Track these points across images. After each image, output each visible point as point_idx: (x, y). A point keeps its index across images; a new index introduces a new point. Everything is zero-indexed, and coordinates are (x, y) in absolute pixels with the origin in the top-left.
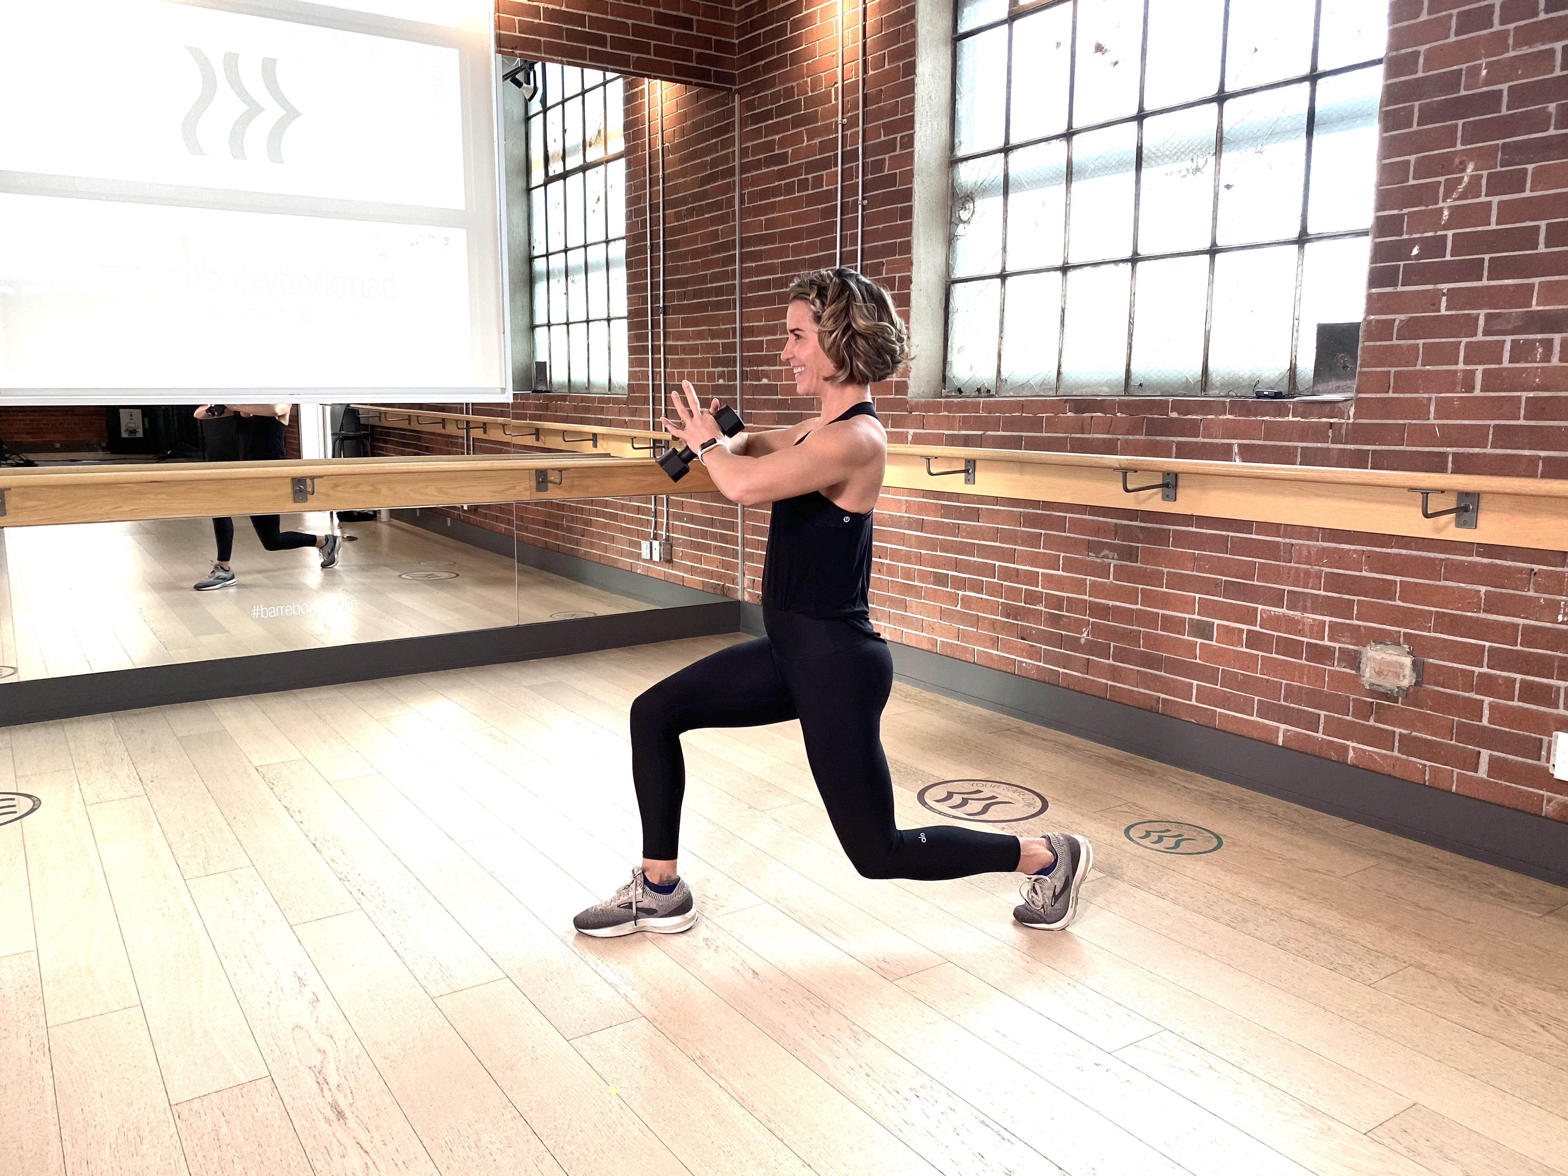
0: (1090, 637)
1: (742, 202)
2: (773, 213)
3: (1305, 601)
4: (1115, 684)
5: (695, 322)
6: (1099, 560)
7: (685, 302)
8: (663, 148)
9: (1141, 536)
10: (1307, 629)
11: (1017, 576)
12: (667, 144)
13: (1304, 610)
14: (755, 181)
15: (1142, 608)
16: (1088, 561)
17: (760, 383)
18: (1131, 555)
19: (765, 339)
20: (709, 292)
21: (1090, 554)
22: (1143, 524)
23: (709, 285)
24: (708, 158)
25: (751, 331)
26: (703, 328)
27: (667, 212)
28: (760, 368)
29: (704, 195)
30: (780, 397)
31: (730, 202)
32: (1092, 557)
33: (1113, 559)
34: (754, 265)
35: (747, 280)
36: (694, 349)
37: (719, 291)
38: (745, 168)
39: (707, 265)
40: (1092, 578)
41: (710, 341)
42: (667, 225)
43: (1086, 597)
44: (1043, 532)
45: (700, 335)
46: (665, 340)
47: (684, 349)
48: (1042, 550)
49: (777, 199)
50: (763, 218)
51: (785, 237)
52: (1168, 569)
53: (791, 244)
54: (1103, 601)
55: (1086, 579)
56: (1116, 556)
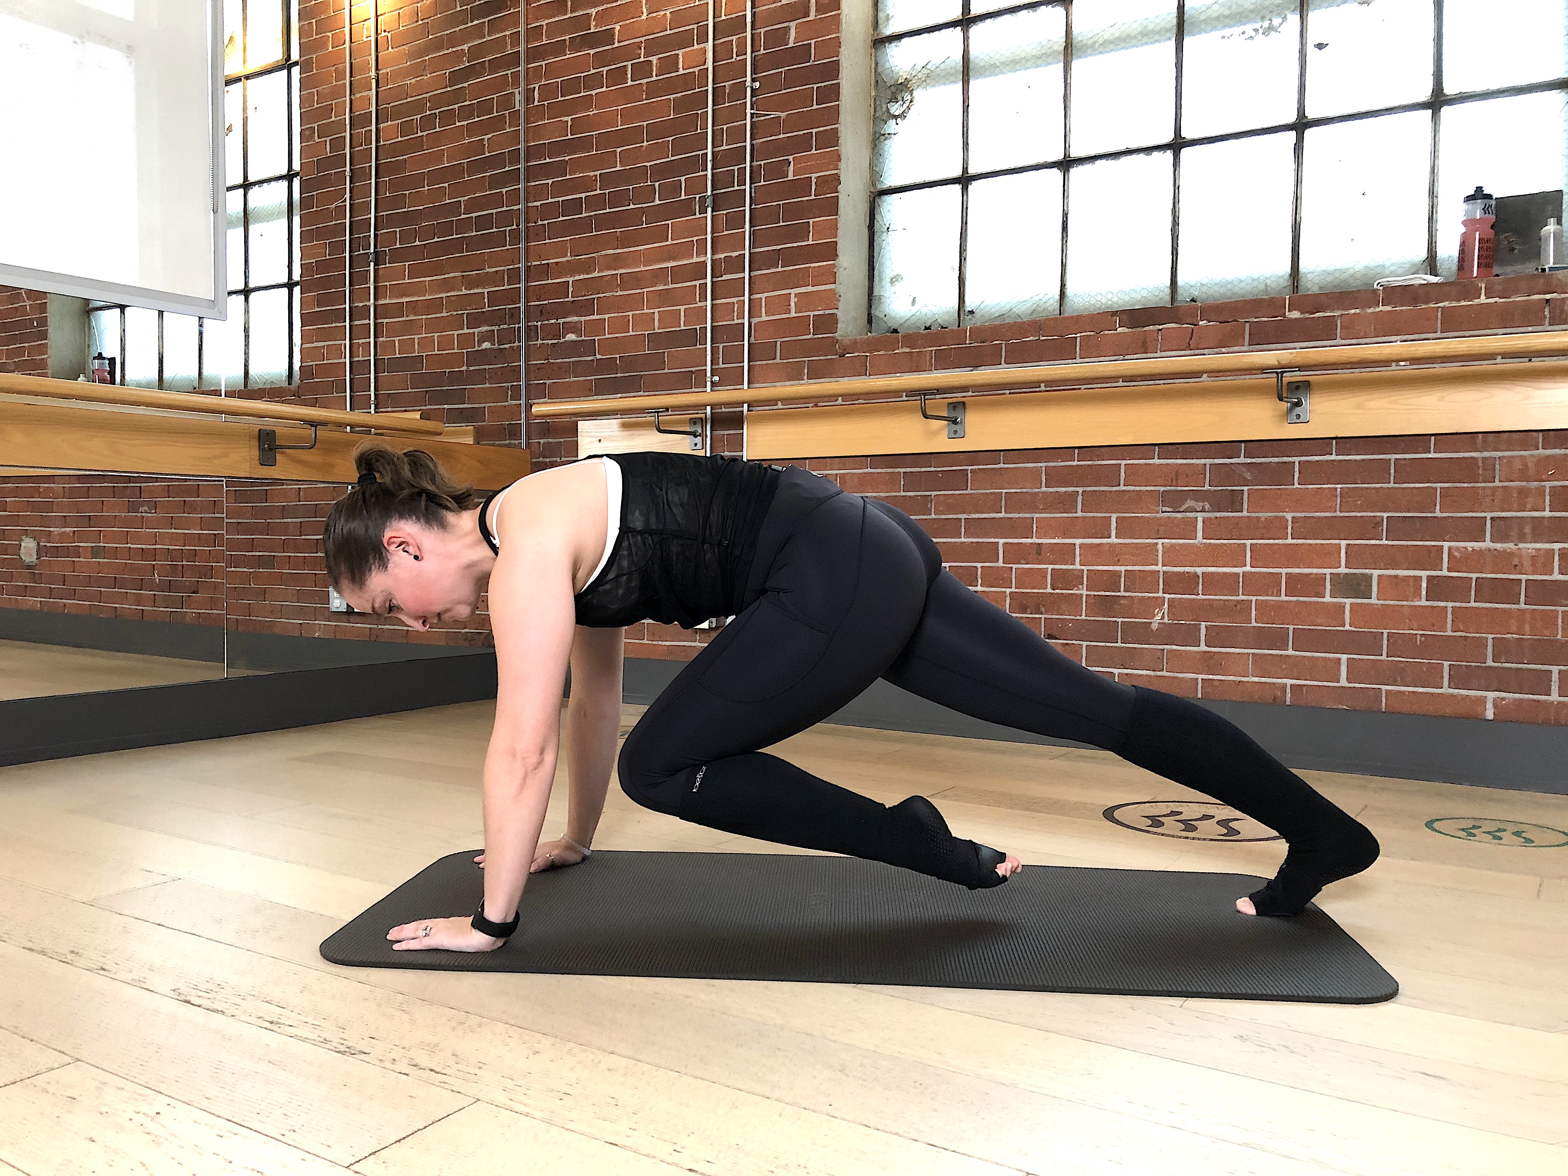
0: (1166, 620)
1: (529, 98)
2: (587, 110)
3: (1521, 528)
4: (1211, 677)
5: (438, 269)
6: (1179, 515)
7: (417, 243)
8: (377, 39)
9: (1248, 476)
10: (1527, 564)
11: (1039, 553)
12: (383, 34)
13: (1522, 538)
14: (551, 71)
15: (1253, 570)
16: (1161, 518)
17: (562, 340)
18: (1233, 502)
19: (571, 280)
20: (465, 225)
21: (1164, 509)
22: (1249, 460)
23: (463, 216)
24: (465, 47)
25: (546, 271)
26: (452, 275)
27: (382, 126)
28: (561, 321)
29: (458, 95)
30: (599, 357)
31: (507, 102)
32: (1164, 514)
33: (1203, 511)
34: (550, 182)
35: (538, 204)
36: (435, 305)
37: (483, 222)
38: (534, 54)
39: (457, 190)
40: (1166, 541)
41: (464, 292)
42: (382, 143)
43: (1159, 568)
44: (1080, 490)
45: (447, 285)
46: (375, 299)
47: (413, 307)
48: (1080, 514)
49: (593, 92)
50: (569, 118)
51: (607, 140)
52: (1293, 514)
53: (619, 150)
54: (1187, 569)
55: (1157, 544)
56: (1207, 507)
